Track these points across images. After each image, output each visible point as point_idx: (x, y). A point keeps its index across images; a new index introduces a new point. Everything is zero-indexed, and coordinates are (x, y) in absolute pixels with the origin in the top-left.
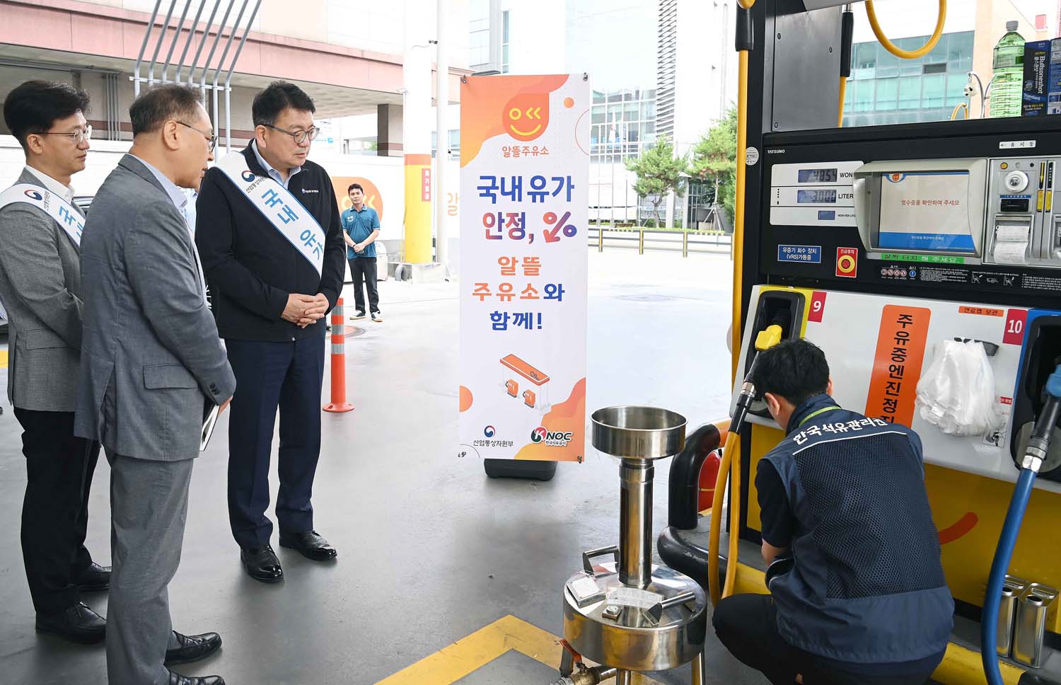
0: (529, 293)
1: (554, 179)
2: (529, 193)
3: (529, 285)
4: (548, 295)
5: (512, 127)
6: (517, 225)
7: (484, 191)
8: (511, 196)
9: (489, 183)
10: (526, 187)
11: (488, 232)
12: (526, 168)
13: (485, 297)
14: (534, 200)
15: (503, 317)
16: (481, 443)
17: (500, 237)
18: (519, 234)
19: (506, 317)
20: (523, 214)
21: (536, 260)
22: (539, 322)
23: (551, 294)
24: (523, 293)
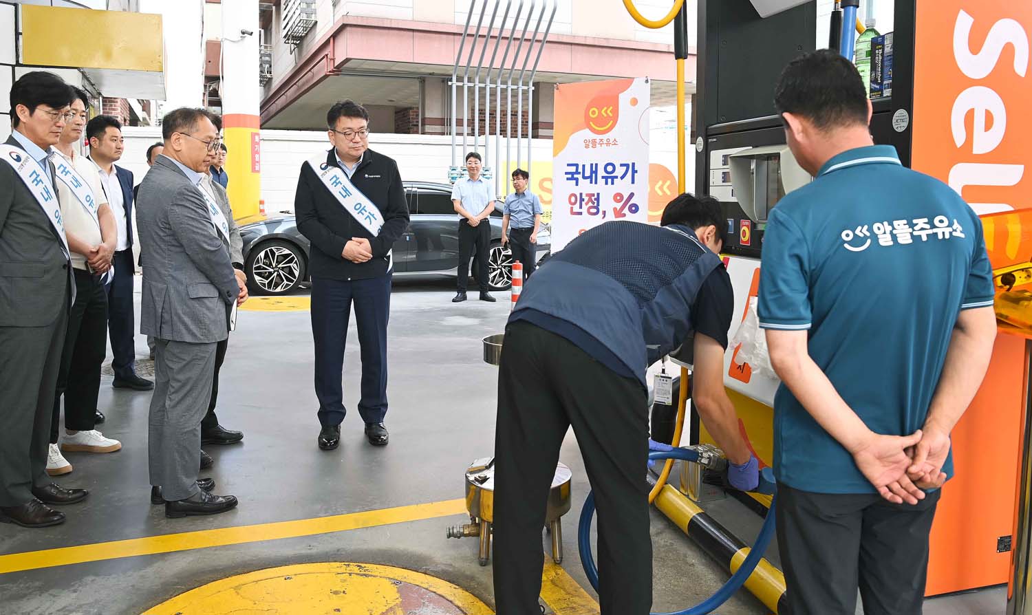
1: (622, 165)
5: (591, 123)
6: (594, 203)
7: (570, 176)
8: (589, 180)
9: (573, 169)
10: (601, 173)
11: (572, 208)
12: (600, 156)
14: (606, 183)
17: (580, 213)
18: (594, 211)
20: (598, 194)
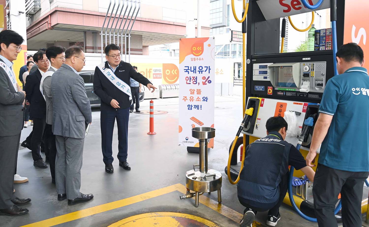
0: (198, 99)
1: (205, 67)
2: (198, 71)
3: (198, 97)
4: (203, 100)
5: (193, 52)
6: (195, 80)
7: (186, 71)
8: (193, 72)
9: (187, 68)
10: (197, 69)
11: (187, 82)
12: (197, 64)
13: (186, 100)
14: (200, 73)
15: (191, 106)
16: (185, 142)
17: (190, 84)
18: (195, 83)
19: (192, 106)
20: (197, 77)
21: (200, 90)
22: (201, 108)
23: (204, 100)
24: (196, 99)
